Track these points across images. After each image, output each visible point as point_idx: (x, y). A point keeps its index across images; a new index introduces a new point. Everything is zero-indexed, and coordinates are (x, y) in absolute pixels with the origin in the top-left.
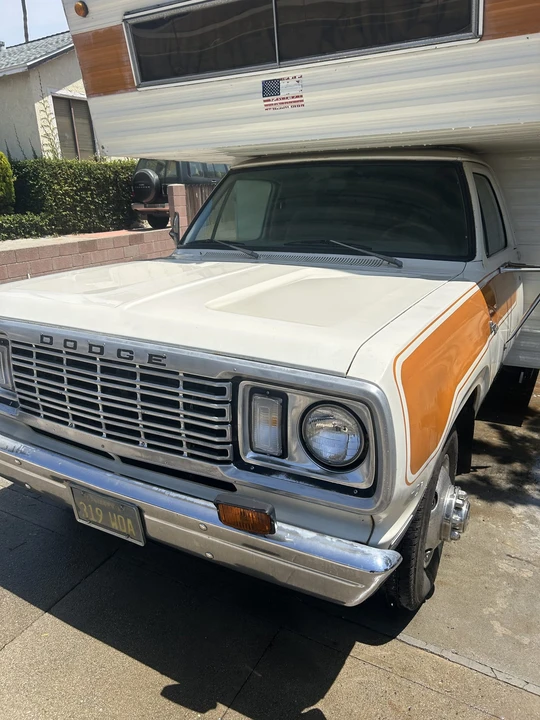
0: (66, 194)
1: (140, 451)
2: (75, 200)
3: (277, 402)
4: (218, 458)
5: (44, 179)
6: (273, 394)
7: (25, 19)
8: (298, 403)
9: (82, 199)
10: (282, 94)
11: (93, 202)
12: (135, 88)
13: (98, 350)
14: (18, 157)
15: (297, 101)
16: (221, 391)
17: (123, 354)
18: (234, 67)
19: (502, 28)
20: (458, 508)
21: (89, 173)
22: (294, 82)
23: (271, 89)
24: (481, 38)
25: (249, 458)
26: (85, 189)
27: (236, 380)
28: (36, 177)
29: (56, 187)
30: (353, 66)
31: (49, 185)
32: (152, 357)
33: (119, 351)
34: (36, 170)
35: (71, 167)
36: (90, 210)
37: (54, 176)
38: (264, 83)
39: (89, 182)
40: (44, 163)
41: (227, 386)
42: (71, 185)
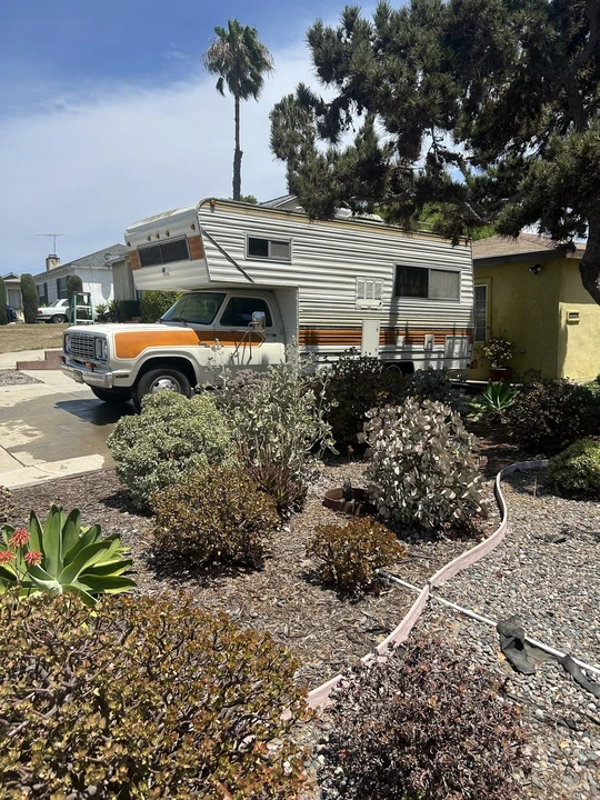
3: (101, 343)
6: (101, 341)
27: (96, 338)
32: (85, 334)
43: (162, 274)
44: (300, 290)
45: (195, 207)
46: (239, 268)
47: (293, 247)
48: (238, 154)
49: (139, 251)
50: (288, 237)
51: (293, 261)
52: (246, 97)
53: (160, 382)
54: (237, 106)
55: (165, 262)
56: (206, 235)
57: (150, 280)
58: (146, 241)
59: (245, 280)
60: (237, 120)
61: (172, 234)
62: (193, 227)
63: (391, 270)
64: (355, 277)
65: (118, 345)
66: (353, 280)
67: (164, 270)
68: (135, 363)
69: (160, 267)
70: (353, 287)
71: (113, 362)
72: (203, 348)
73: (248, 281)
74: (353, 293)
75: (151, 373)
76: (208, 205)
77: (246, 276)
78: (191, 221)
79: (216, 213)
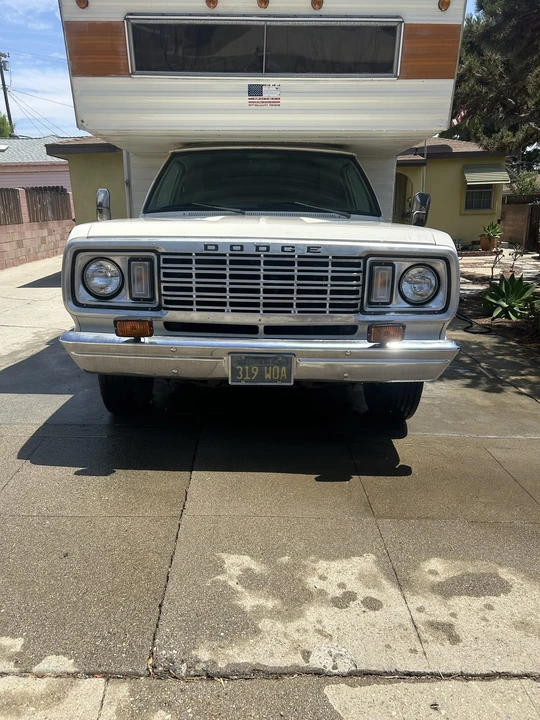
1: (293, 317)
3: (389, 269)
4: (352, 310)
6: (388, 264)
8: (401, 267)
10: (265, 96)
12: (130, 75)
13: (265, 249)
15: (275, 102)
16: (358, 265)
17: (286, 249)
18: (225, 71)
19: (409, 74)
22: (274, 88)
23: (255, 91)
24: (398, 78)
27: (366, 257)
30: (317, 83)
33: (283, 248)
38: (250, 86)
41: (361, 261)
43: (245, 99)
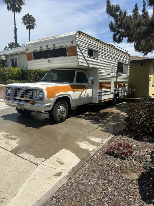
0: (32, 77)
1: (24, 99)
2: (34, 78)
3: (36, 92)
4: (31, 98)
5: (28, 73)
6: (36, 91)
7: (30, 37)
8: (38, 91)
9: (36, 78)
11: (38, 79)
12: (33, 60)
13: (21, 88)
14: (23, 69)
15: (51, 62)
16: (31, 91)
17: (23, 88)
20: (62, 110)
21: (38, 72)
25: (34, 98)
26: (37, 76)
27: (33, 89)
28: (26, 73)
29: (30, 75)
31: (29, 74)
32: (26, 88)
34: (26, 71)
35: (34, 71)
36: (37, 80)
37: (30, 73)
39: (37, 74)
40: (28, 70)
42: (33, 75)
43: (47, 62)
44: (100, 69)
45: (74, 34)
46: (86, 60)
47: (99, 53)
48: (16, 29)
49: (34, 53)
50: (97, 50)
51: (98, 59)
52: (17, 12)
53: (60, 107)
54: (14, 14)
55: (50, 57)
56: (78, 46)
57: (39, 65)
58: (39, 48)
59: (87, 65)
60: (15, 18)
61: (56, 46)
62: (72, 42)
63: (116, 63)
64: (110, 65)
65: (48, 92)
66: (109, 66)
67: (49, 61)
68: (53, 100)
69: (47, 59)
70: (109, 69)
71: (46, 100)
72: (73, 92)
73: (88, 66)
74: (109, 71)
75: (57, 104)
76: (78, 34)
77: (88, 63)
78: (71, 40)
79: (81, 37)
